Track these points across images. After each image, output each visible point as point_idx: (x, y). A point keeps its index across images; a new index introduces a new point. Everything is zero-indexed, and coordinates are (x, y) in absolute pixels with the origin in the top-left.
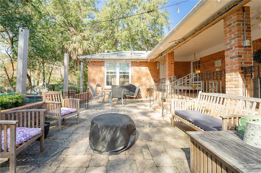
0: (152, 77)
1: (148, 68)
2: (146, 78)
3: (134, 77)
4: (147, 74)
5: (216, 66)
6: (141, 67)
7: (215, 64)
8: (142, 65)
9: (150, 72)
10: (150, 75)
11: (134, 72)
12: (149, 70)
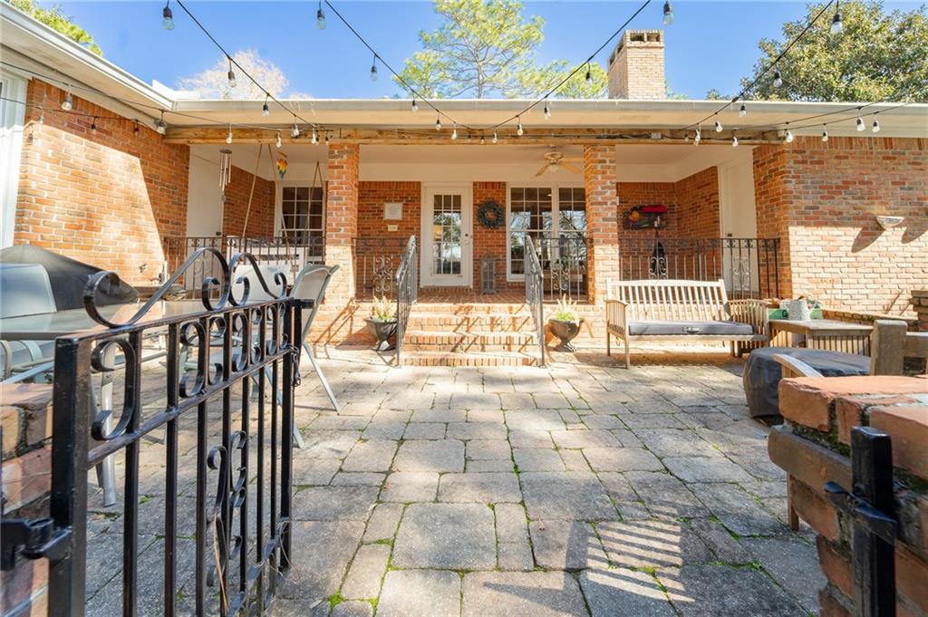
0: (154, 222)
1: (142, 163)
2: (125, 222)
3: (50, 202)
4: (133, 202)
5: (387, 215)
6: (102, 147)
7: (382, 211)
8: (107, 132)
9: (149, 192)
10: (148, 208)
11: (48, 165)
12: (146, 180)
